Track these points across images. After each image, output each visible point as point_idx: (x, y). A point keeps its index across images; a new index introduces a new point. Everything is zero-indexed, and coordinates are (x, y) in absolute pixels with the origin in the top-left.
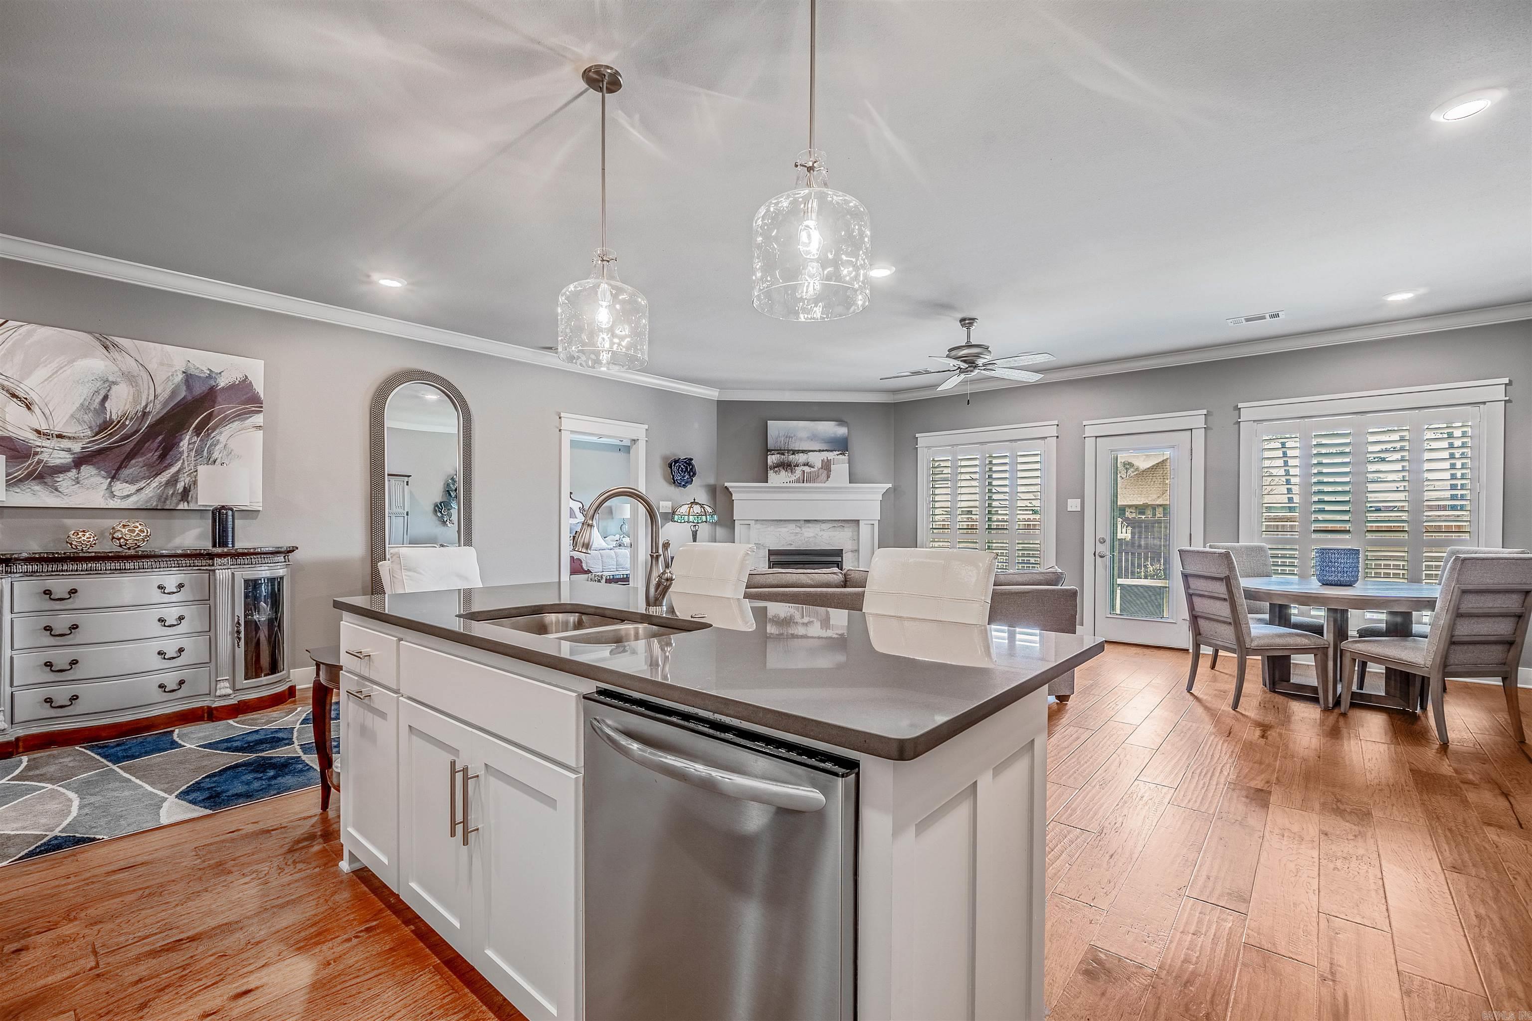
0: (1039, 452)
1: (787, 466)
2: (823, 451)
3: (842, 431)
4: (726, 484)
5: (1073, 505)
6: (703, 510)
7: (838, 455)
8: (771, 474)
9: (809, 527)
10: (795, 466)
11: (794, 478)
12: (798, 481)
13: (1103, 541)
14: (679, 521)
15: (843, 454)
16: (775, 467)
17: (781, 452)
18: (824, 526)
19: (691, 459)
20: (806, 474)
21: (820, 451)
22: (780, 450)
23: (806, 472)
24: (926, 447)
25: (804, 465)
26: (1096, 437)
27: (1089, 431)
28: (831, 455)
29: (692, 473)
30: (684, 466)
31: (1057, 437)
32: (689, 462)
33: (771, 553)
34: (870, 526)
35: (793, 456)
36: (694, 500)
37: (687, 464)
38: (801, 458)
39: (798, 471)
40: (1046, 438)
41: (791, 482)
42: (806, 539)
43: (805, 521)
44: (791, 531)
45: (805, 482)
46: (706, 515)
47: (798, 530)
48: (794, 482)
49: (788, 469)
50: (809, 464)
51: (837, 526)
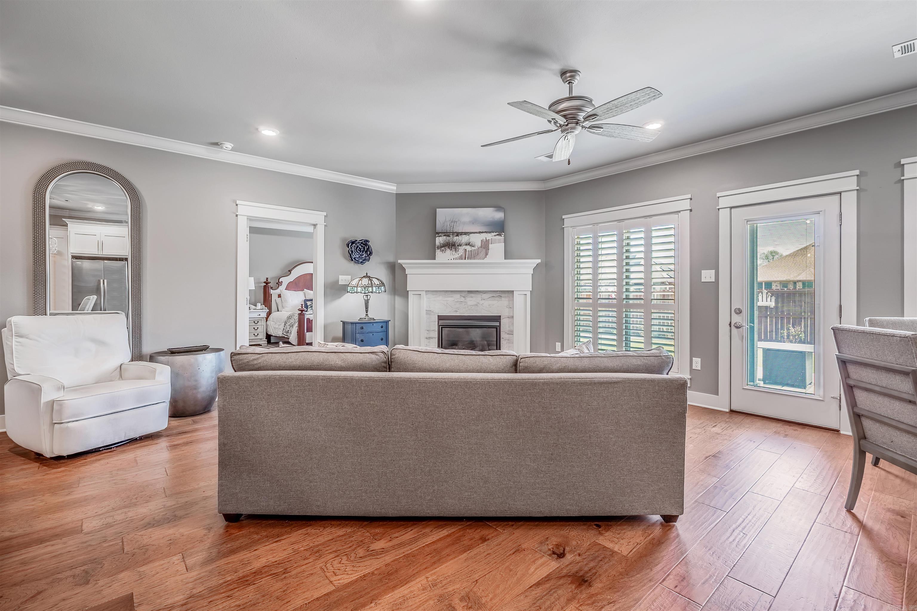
0: (673, 226)
1: (451, 246)
2: (482, 232)
3: (499, 215)
4: (399, 261)
5: (708, 276)
6: (370, 282)
7: (495, 236)
8: (438, 252)
9: (472, 297)
10: (458, 246)
11: (457, 256)
12: (461, 258)
13: (739, 312)
14: (351, 292)
15: (500, 235)
16: (441, 247)
17: (447, 234)
18: (485, 296)
19: (367, 241)
20: (467, 252)
21: (480, 232)
22: (447, 233)
23: (467, 250)
24: (572, 227)
25: (466, 245)
26: (731, 208)
27: (723, 202)
28: (489, 236)
29: (369, 253)
30: (362, 246)
31: (691, 210)
32: (365, 243)
33: (440, 318)
34: (523, 296)
35: (457, 237)
36: (367, 274)
37: (364, 244)
38: (464, 239)
39: (461, 250)
40: (679, 212)
41: (455, 259)
42: (470, 307)
43: (468, 291)
44: (456, 300)
45: (467, 259)
46: (372, 287)
47: (463, 299)
48: (457, 259)
49: (452, 248)
50: (470, 244)
51: (495, 296)
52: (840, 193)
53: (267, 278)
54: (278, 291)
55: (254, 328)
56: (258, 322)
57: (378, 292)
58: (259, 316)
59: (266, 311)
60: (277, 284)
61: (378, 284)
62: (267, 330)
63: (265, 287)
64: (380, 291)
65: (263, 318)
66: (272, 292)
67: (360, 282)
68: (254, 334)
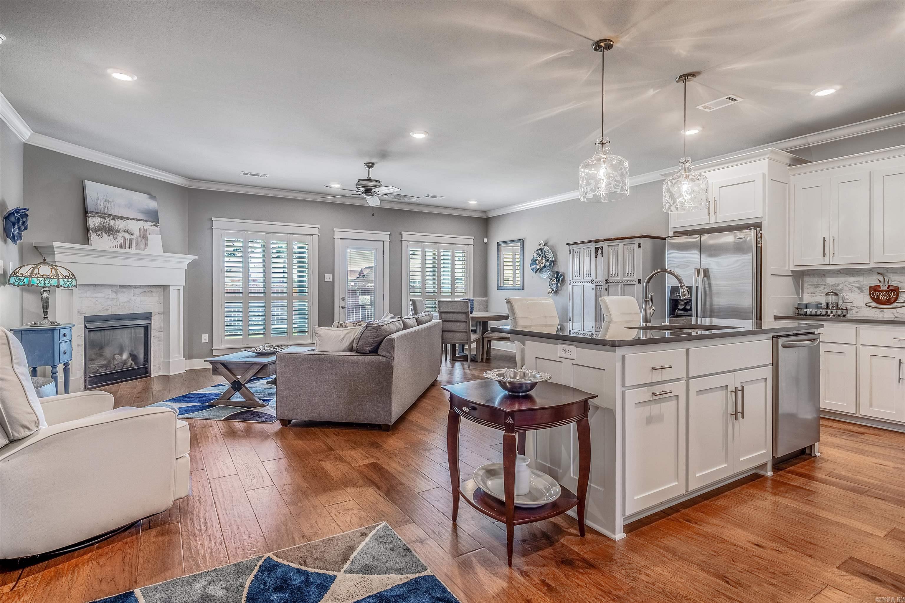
1: (110, 231)
2: (139, 220)
3: (153, 205)
5: (328, 278)
7: (151, 226)
8: (93, 236)
9: (124, 293)
10: (116, 231)
11: (116, 244)
12: (120, 246)
15: (156, 226)
16: (97, 231)
17: (102, 215)
18: (138, 291)
20: (127, 241)
21: (137, 220)
22: (101, 213)
23: (126, 238)
24: (220, 229)
25: (124, 232)
26: (339, 239)
28: (146, 226)
31: (319, 235)
32: (25, 213)
33: (88, 319)
34: (177, 291)
35: (114, 221)
36: (44, 260)
38: (120, 224)
39: (120, 237)
40: (310, 235)
41: (114, 247)
42: (122, 304)
43: (120, 286)
44: (107, 297)
45: (127, 248)
47: (114, 295)
48: (117, 247)
49: (110, 234)
50: (129, 231)
51: (147, 291)
52: (384, 241)
57: (66, 285)
61: (67, 276)
64: (70, 286)
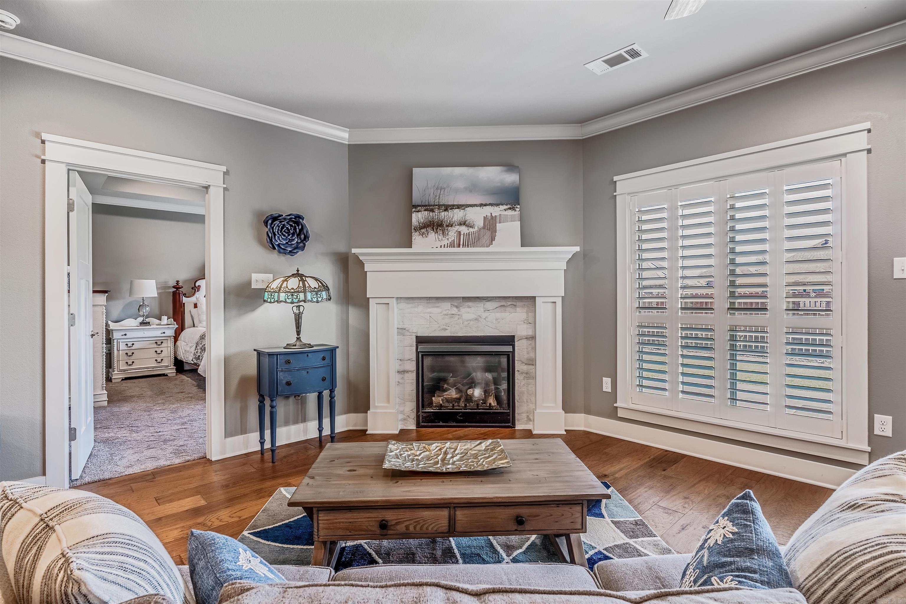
0: (831, 181)
1: (438, 226)
2: (486, 205)
4: (354, 251)
6: (301, 285)
7: (505, 210)
8: (416, 238)
9: (469, 307)
10: (447, 226)
11: (446, 242)
12: (452, 245)
14: (269, 300)
15: (513, 209)
16: (421, 228)
17: (429, 208)
18: (490, 305)
19: (299, 217)
20: (462, 236)
21: (481, 205)
22: (429, 205)
23: (462, 233)
24: (629, 194)
25: (460, 224)
28: (496, 211)
29: (303, 236)
30: (291, 226)
31: (869, 151)
32: (297, 220)
33: (420, 341)
34: (550, 304)
35: (446, 213)
36: (298, 271)
37: (295, 222)
38: (457, 215)
39: (452, 233)
40: (845, 155)
41: (443, 246)
42: (466, 323)
43: (463, 298)
44: (445, 312)
45: (461, 246)
46: (305, 292)
47: (455, 310)
48: (446, 246)
49: (438, 230)
50: (467, 223)
51: (506, 304)
53: (178, 282)
54: (193, 299)
55: (156, 352)
56: (162, 343)
57: (315, 300)
58: (163, 335)
59: (173, 328)
60: (192, 288)
61: (315, 288)
62: (175, 353)
63: (174, 293)
64: (320, 299)
65: (170, 337)
66: (185, 300)
67: (285, 285)
68: (156, 360)
